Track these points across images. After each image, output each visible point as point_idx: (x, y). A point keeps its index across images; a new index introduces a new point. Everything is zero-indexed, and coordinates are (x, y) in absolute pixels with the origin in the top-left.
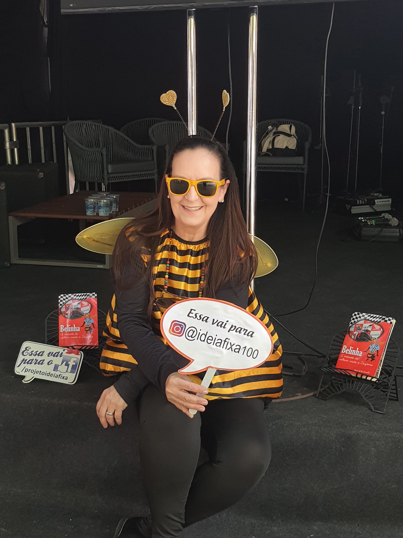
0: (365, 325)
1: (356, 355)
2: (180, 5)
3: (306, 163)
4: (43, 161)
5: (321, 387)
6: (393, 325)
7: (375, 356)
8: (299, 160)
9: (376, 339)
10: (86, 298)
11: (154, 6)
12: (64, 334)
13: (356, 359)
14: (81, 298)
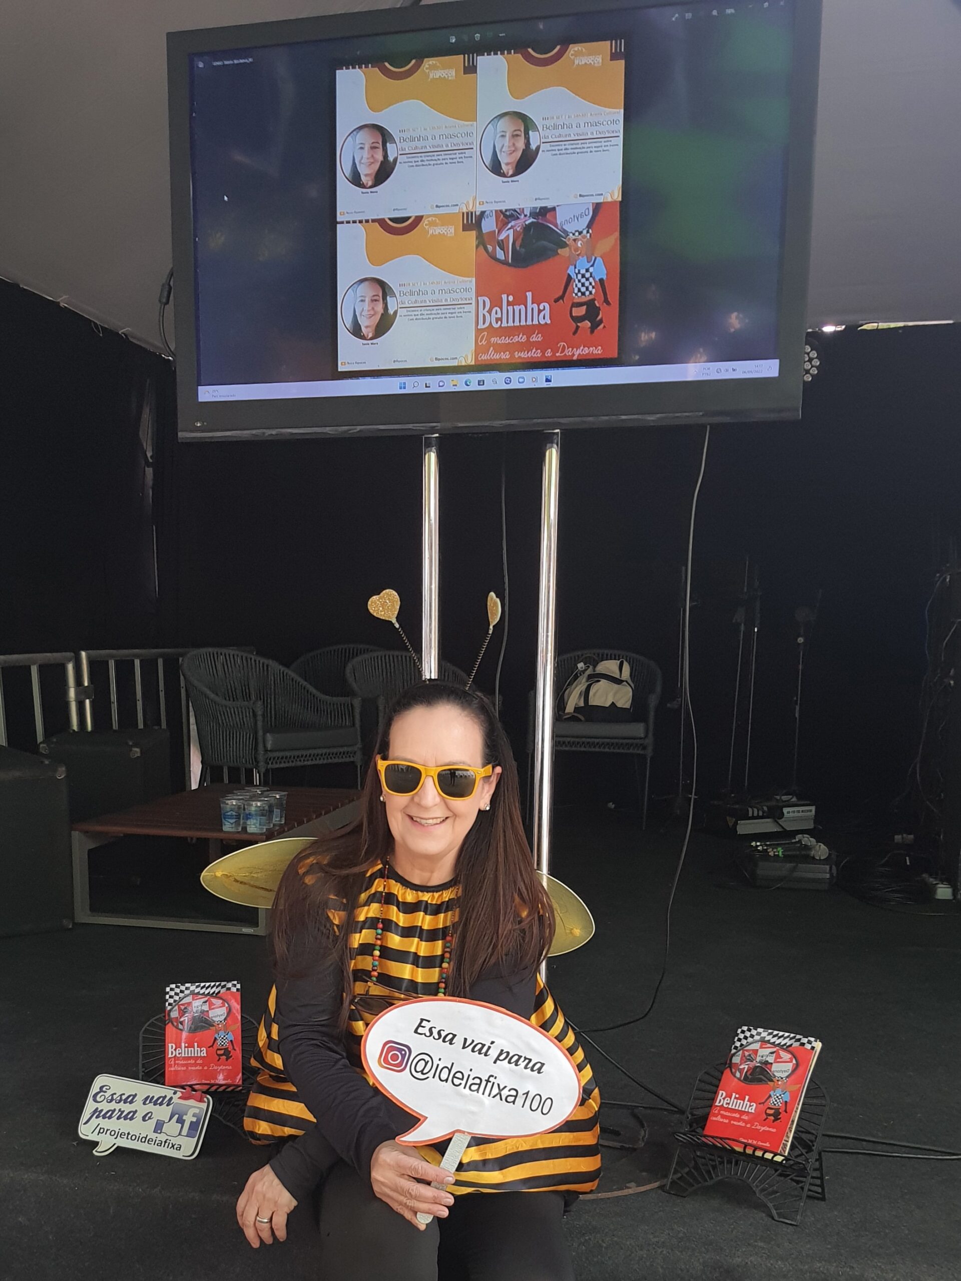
0: (761, 1052)
1: (743, 1109)
2: (410, 426)
3: (650, 735)
4: (141, 726)
5: (676, 1172)
6: (816, 1052)
7: (780, 1113)
8: (637, 730)
9: (782, 1078)
10: (219, 992)
11: (359, 428)
12: (175, 1061)
13: (745, 1117)
14: (209, 993)
